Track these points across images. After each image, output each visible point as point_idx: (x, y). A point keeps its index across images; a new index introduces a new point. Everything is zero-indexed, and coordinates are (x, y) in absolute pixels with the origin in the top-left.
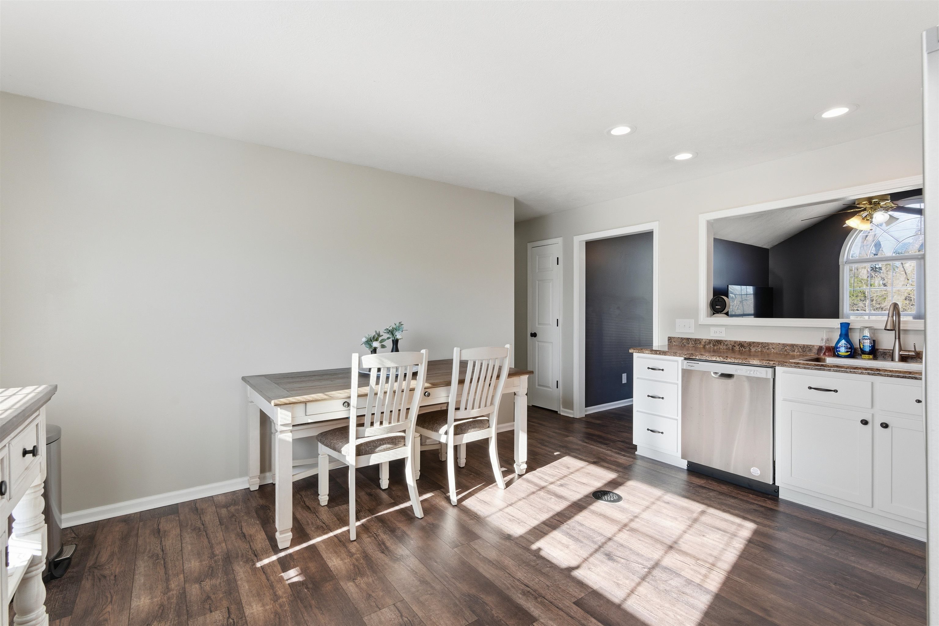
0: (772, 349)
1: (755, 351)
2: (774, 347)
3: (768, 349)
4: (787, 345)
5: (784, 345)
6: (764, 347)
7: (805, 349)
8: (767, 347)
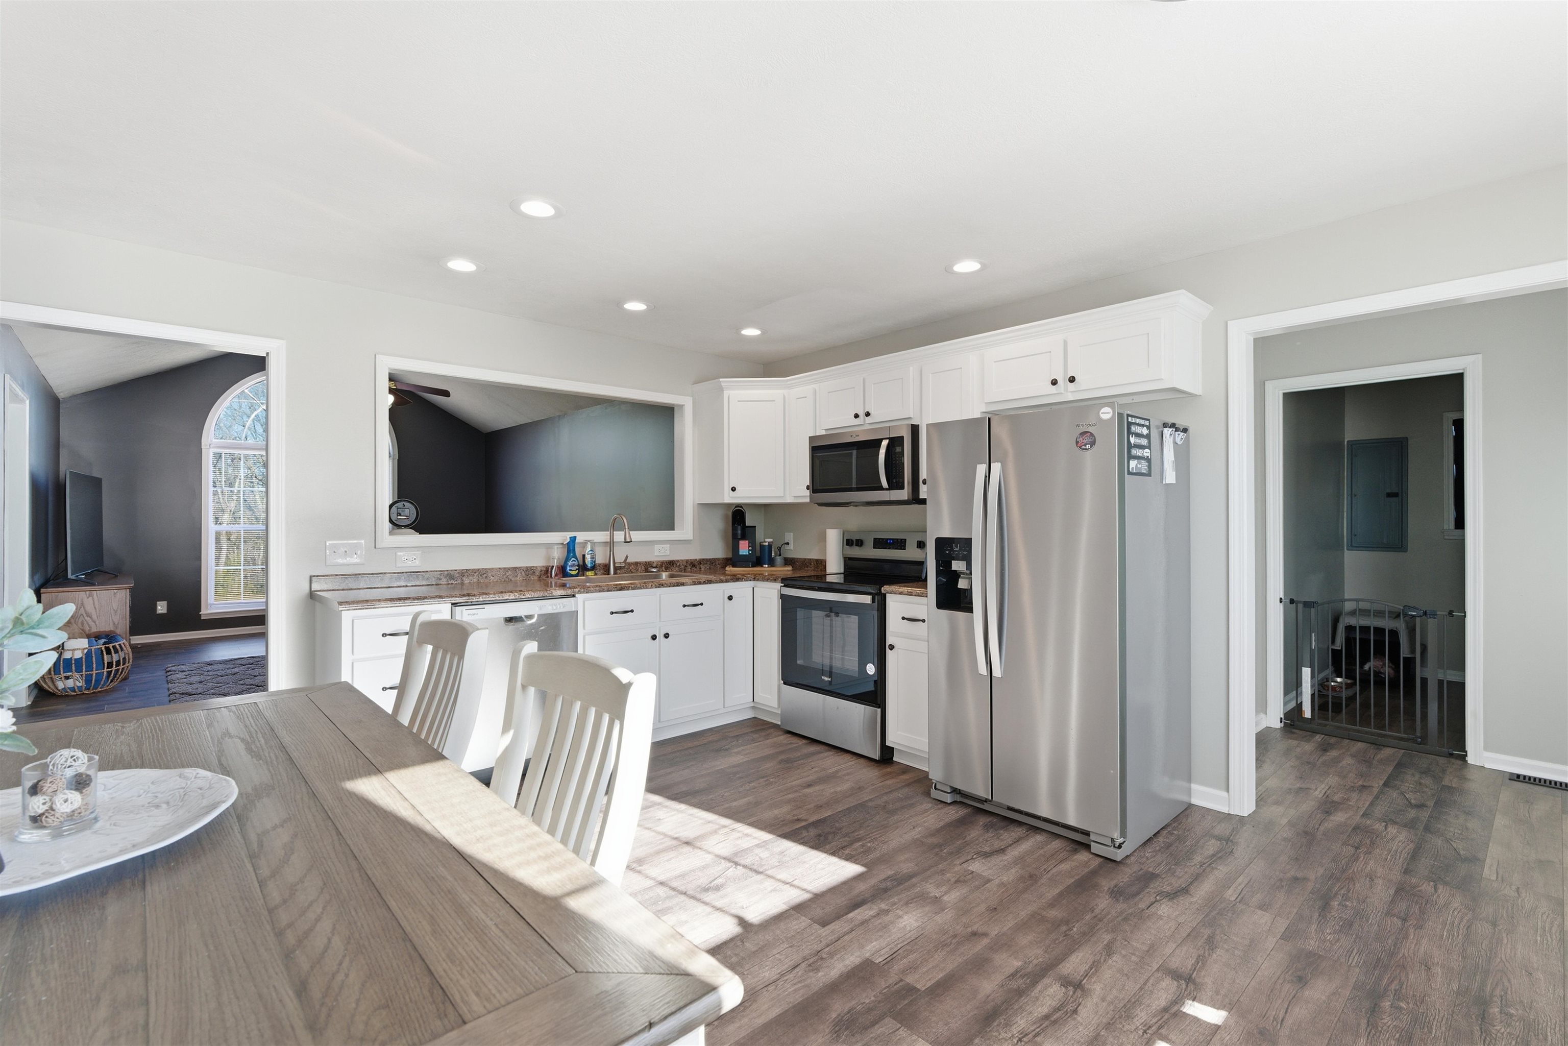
0: (492, 577)
1: (470, 583)
2: (493, 573)
3: (486, 577)
4: (509, 569)
5: (506, 570)
6: (481, 576)
7: (529, 571)
8: (484, 576)
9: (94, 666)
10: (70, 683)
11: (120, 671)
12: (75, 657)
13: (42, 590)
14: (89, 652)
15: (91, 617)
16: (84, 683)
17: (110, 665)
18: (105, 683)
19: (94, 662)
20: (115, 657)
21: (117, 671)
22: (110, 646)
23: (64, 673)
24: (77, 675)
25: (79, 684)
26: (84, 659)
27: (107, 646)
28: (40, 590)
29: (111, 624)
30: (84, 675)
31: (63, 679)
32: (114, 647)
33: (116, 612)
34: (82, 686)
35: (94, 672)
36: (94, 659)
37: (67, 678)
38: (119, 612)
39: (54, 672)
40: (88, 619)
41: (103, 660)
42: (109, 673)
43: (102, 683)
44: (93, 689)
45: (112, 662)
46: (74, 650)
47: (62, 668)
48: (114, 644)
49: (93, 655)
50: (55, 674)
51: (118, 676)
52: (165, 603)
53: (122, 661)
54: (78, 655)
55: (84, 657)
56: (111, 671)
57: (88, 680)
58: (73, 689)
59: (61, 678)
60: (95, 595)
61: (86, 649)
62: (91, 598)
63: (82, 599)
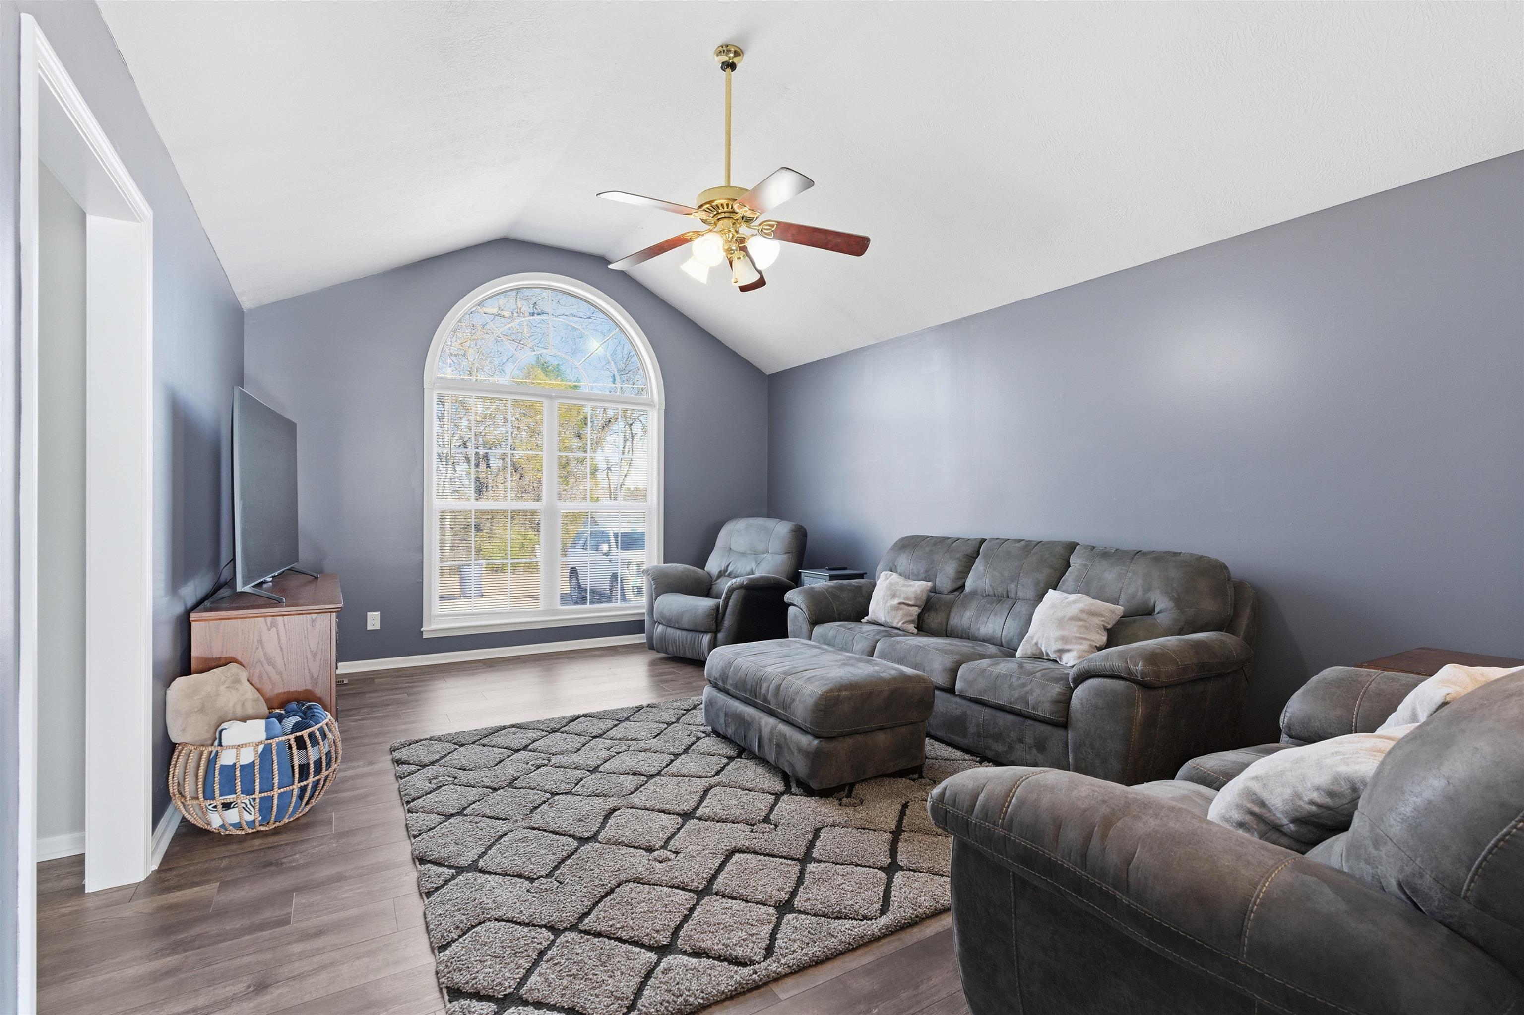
9: (276, 781)
10: (232, 816)
11: (322, 782)
12: (242, 763)
13: (193, 616)
14: (268, 750)
15: (274, 667)
16: (258, 814)
17: (304, 770)
18: (296, 808)
19: (276, 772)
20: (313, 754)
21: (316, 785)
22: (305, 733)
23: (221, 796)
24: (246, 799)
25: (249, 818)
26: (257, 767)
27: (299, 734)
28: (189, 617)
29: (308, 678)
30: (258, 801)
31: (220, 807)
32: (311, 736)
33: (314, 655)
34: (254, 821)
35: (276, 792)
36: (275, 766)
37: (227, 806)
38: (319, 656)
39: (204, 792)
40: (269, 669)
41: (292, 759)
42: (303, 790)
43: (291, 809)
44: (275, 822)
45: (308, 764)
46: (239, 747)
47: (217, 787)
48: (310, 730)
49: (275, 758)
50: (205, 798)
51: (317, 793)
52: (377, 614)
53: (324, 758)
54: (247, 756)
55: (257, 762)
56: (306, 786)
57: (265, 806)
58: (238, 826)
59: (215, 807)
60: (281, 627)
61: (261, 743)
62: (274, 629)
63: (260, 632)
